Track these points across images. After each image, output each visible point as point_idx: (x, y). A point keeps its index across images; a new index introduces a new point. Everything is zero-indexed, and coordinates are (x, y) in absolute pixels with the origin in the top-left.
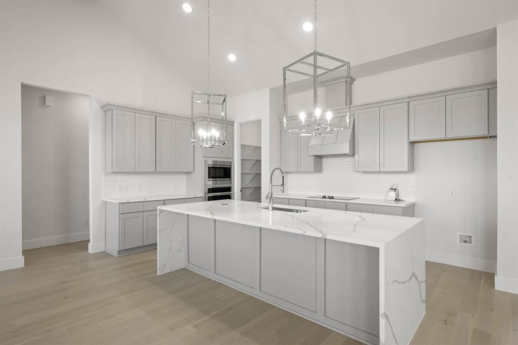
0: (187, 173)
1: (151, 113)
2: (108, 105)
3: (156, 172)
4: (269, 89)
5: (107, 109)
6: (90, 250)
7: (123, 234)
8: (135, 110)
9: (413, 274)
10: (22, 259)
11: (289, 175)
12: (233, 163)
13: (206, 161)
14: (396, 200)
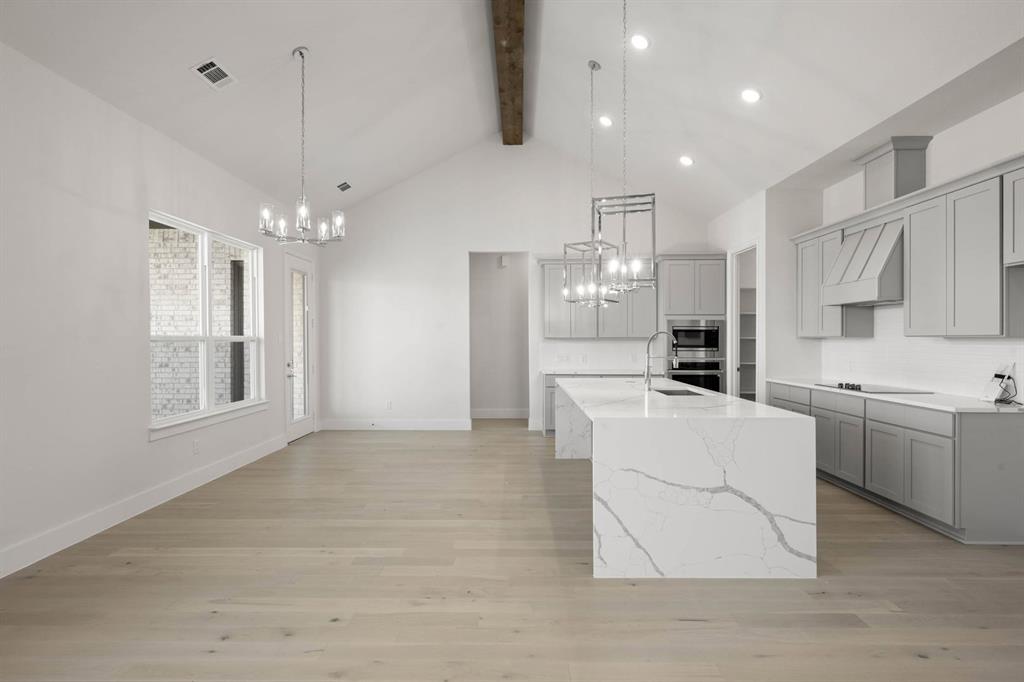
0: (647, 339)
2: (541, 260)
4: (764, 192)
6: (530, 427)
9: (726, 488)
10: (469, 422)
11: (824, 344)
12: (724, 323)
13: (669, 321)
14: (1000, 401)
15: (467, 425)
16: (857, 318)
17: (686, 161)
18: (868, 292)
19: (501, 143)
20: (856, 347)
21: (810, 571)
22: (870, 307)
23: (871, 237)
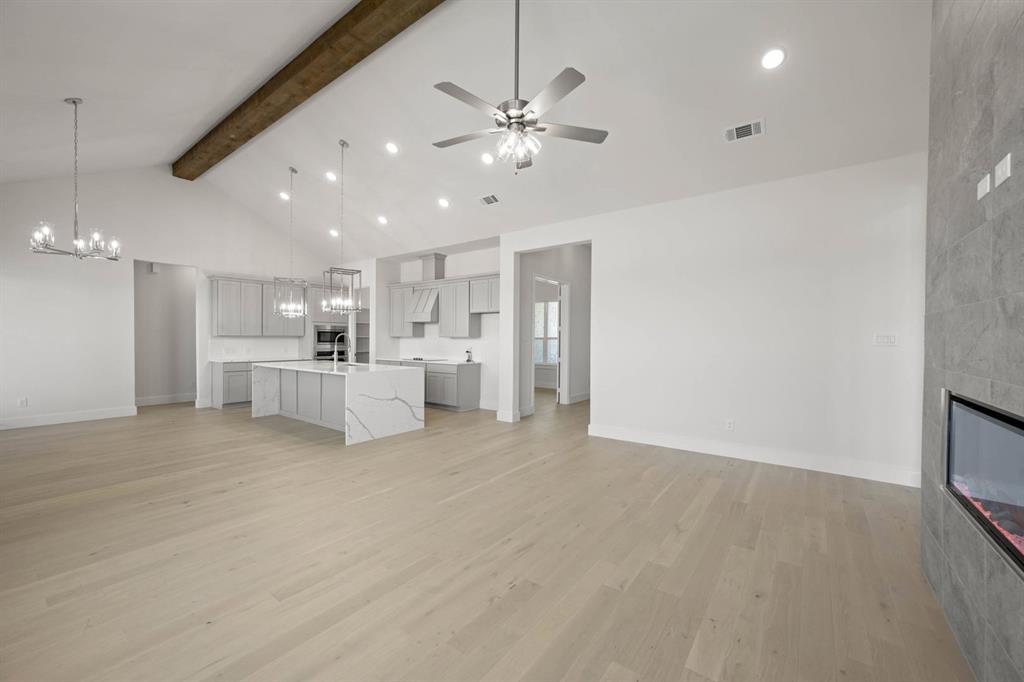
0: (299, 337)
1: (257, 282)
2: (214, 276)
3: (262, 336)
4: (374, 260)
5: (213, 280)
6: (197, 406)
7: (227, 391)
8: (241, 280)
9: (396, 398)
10: (135, 408)
11: (401, 340)
12: (347, 328)
13: (316, 326)
14: (468, 361)
15: (133, 411)
16: (418, 328)
17: (334, 233)
18: (426, 317)
19: (171, 176)
20: (417, 341)
21: (421, 425)
22: (423, 324)
23: (426, 293)
